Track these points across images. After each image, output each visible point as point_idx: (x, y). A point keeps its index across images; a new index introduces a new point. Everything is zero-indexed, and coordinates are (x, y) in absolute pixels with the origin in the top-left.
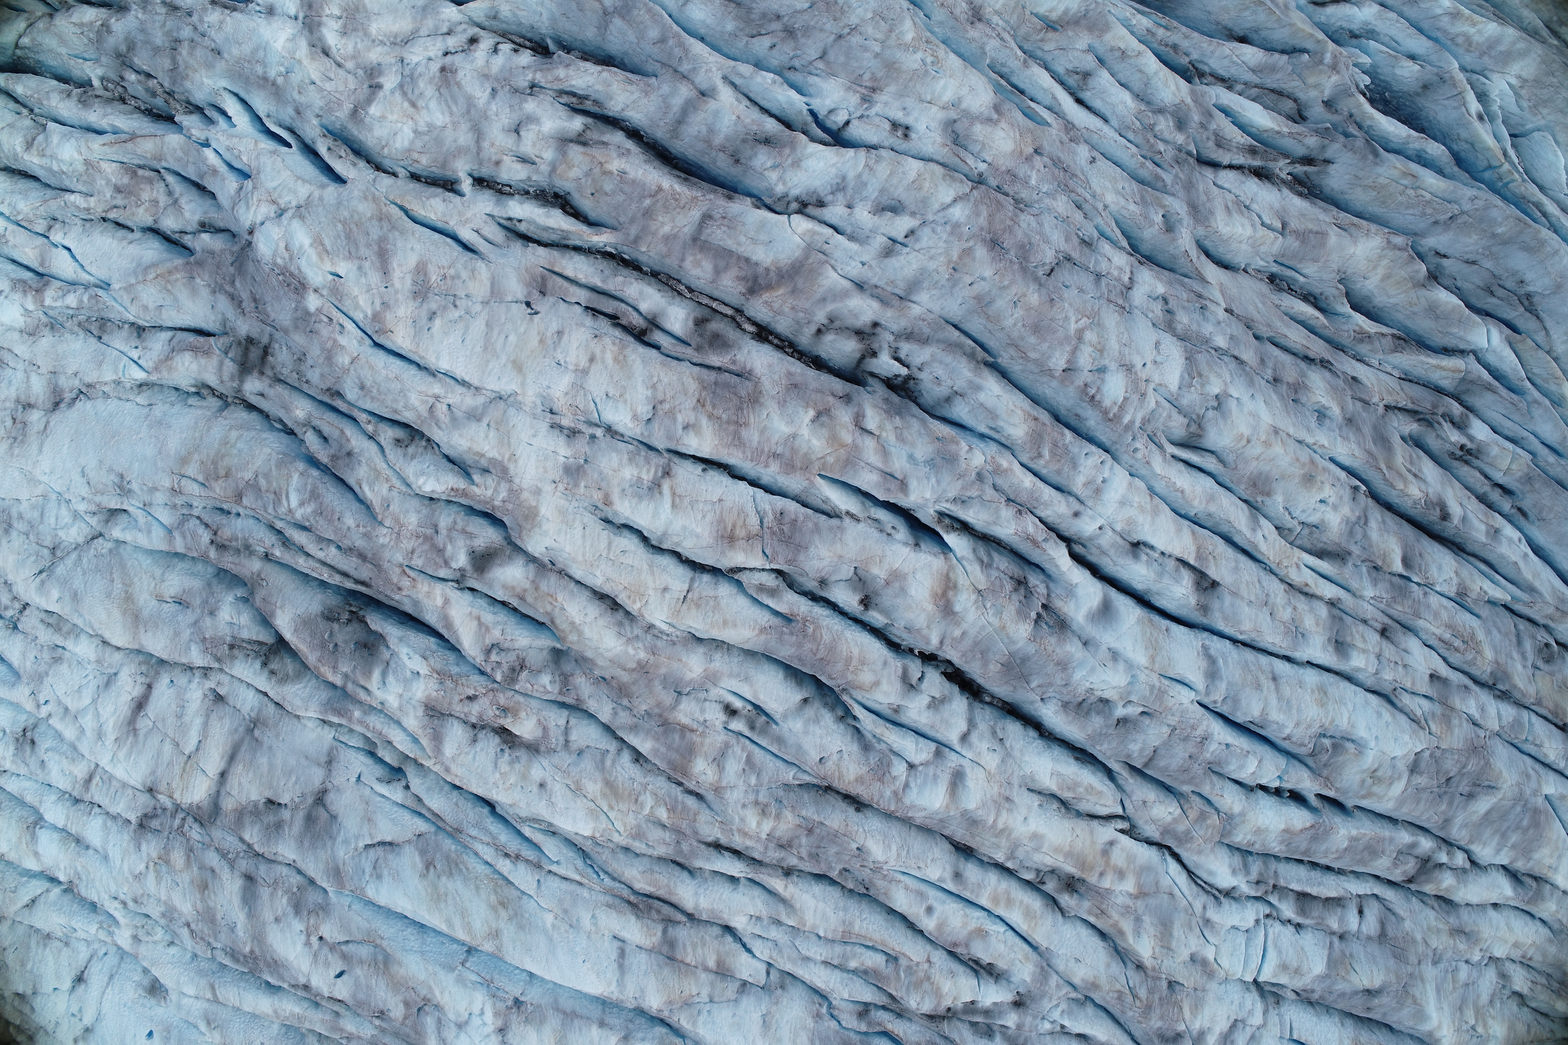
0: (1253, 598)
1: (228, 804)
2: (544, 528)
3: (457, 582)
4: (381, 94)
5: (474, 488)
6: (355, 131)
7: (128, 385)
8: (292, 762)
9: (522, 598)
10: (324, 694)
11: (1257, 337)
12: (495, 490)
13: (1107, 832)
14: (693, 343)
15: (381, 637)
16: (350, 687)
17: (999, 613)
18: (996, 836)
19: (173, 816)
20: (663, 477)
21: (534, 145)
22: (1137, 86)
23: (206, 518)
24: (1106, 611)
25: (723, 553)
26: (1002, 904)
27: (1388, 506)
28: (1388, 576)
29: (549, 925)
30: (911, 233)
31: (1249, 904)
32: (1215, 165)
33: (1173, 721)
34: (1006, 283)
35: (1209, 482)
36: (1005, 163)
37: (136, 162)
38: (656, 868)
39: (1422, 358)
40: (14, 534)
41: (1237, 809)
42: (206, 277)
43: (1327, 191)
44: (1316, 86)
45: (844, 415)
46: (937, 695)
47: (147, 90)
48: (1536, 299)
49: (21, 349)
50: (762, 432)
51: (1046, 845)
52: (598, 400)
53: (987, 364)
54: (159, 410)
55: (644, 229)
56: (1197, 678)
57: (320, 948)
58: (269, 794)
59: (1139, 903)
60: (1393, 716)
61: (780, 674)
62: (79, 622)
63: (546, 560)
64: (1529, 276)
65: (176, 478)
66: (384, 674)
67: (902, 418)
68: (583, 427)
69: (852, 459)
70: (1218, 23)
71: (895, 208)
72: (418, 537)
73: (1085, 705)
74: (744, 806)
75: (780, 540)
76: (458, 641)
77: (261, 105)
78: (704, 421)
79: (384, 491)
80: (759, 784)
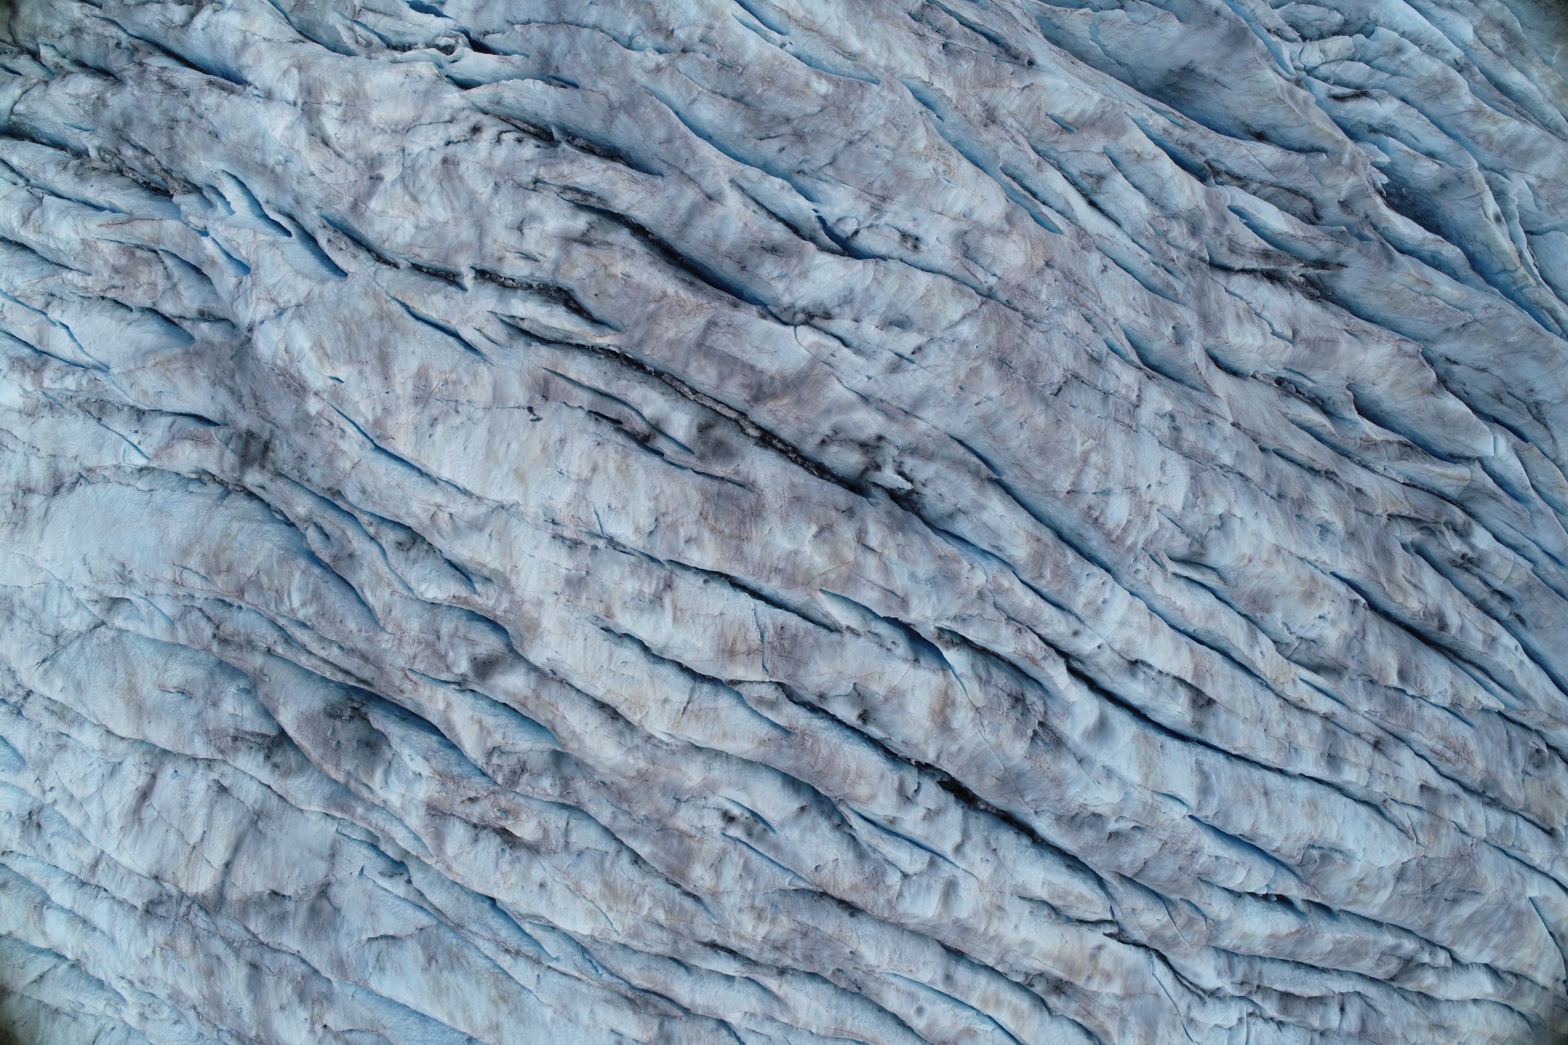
0: (1248, 715)
1: (233, 895)
2: (546, 639)
3: (459, 684)
4: (382, 187)
5: (476, 597)
6: (355, 224)
7: (129, 470)
8: (296, 854)
9: (523, 705)
10: (327, 789)
11: (1262, 449)
12: (497, 600)
13: (1096, 937)
14: (696, 451)
15: (383, 737)
16: (353, 784)
17: (996, 731)
18: (987, 942)
19: (179, 903)
20: (664, 590)
21: (537, 243)
22: (1151, 189)
23: (209, 611)
24: (1102, 728)
25: (723, 667)
26: (991, 1005)
27: (1387, 616)
28: (1383, 690)
29: (548, 1019)
30: (918, 350)
31: (1233, 1004)
32: (1227, 270)
33: (1164, 835)
34: (1013, 403)
35: (1210, 598)
36: (1015, 278)
37: (134, 242)
38: (653, 965)
39: (1428, 466)
40: (17, 622)
41: (1224, 916)
42: (206, 369)
43: (1339, 293)
44: (1333, 187)
45: (847, 531)
46: (933, 807)
47: (145, 166)
48: (1545, 408)
49: (20, 431)
50: (765, 547)
51: (1035, 952)
52: (600, 512)
53: (991, 480)
54: (159, 496)
55: (648, 333)
56: (1190, 796)
57: (324, 1036)
58: (273, 886)
59: (1125, 1004)
60: (1382, 827)
61: (779, 783)
62: (83, 712)
63: (547, 670)
64: (1539, 385)
65: (178, 570)
66: (387, 774)
67: (904, 534)
68: (585, 538)
69: (854, 575)
70: (1235, 119)
71: (902, 323)
72: (420, 643)
73: (1078, 819)
74: (740, 910)
75: (780, 656)
76: (459, 742)
77: (260, 191)
78: (706, 535)
79: (387, 596)
80: (756, 889)
